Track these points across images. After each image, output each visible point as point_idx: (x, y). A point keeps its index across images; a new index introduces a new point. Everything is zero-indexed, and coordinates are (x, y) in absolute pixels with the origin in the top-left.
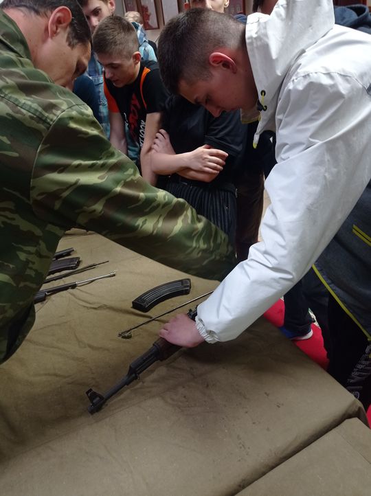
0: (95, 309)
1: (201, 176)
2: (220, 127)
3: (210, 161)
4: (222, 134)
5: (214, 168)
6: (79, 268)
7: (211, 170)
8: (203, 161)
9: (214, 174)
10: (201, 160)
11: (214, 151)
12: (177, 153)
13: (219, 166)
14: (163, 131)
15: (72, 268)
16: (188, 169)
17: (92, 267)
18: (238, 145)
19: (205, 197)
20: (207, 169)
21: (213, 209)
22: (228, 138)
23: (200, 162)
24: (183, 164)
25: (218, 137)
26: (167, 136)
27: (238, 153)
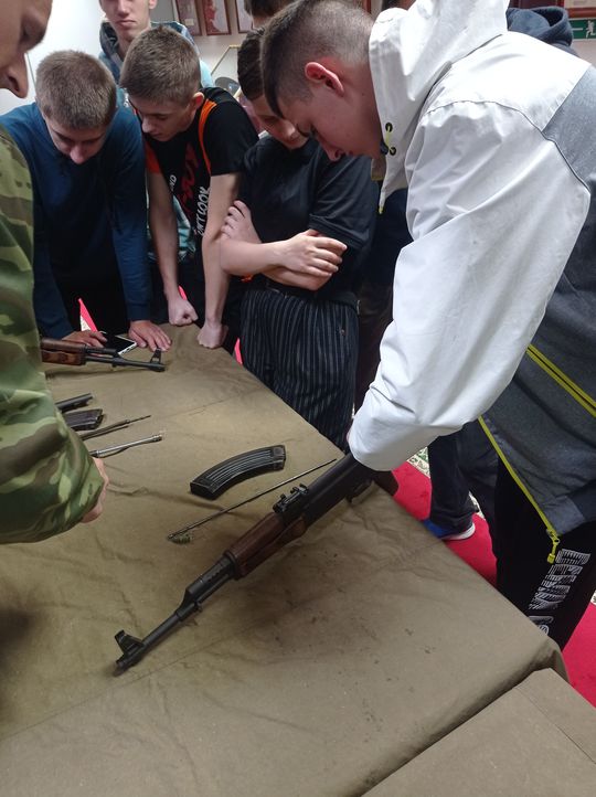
1: (302, 281)
2: (334, 202)
3: (318, 257)
4: (337, 212)
5: (324, 269)
7: (318, 271)
8: (306, 257)
9: (325, 277)
10: (303, 254)
11: (324, 240)
12: (263, 242)
13: (331, 265)
14: (240, 204)
16: (281, 268)
18: (363, 231)
19: (308, 314)
20: (313, 269)
21: (321, 333)
22: (345, 220)
23: (300, 257)
24: (275, 261)
25: (331, 217)
26: (247, 212)
27: (362, 244)
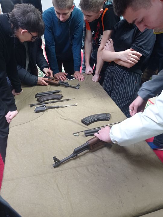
0: (65, 119)
1: (125, 65)
2: (140, 40)
3: (132, 57)
4: (141, 44)
5: (133, 61)
6: (62, 99)
7: (131, 62)
8: (128, 57)
9: (133, 64)
10: (127, 56)
11: (135, 52)
12: (116, 51)
13: (136, 60)
14: (111, 40)
15: (59, 99)
16: (120, 60)
17: (67, 100)
18: (148, 51)
19: (125, 75)
20: (130, 61)
21: (128, 82)
22: (143, 47)
23: (126, 57)
24: (118, 57)
25: (139, 45)
26: (112, 42)
27: (147, 55)
